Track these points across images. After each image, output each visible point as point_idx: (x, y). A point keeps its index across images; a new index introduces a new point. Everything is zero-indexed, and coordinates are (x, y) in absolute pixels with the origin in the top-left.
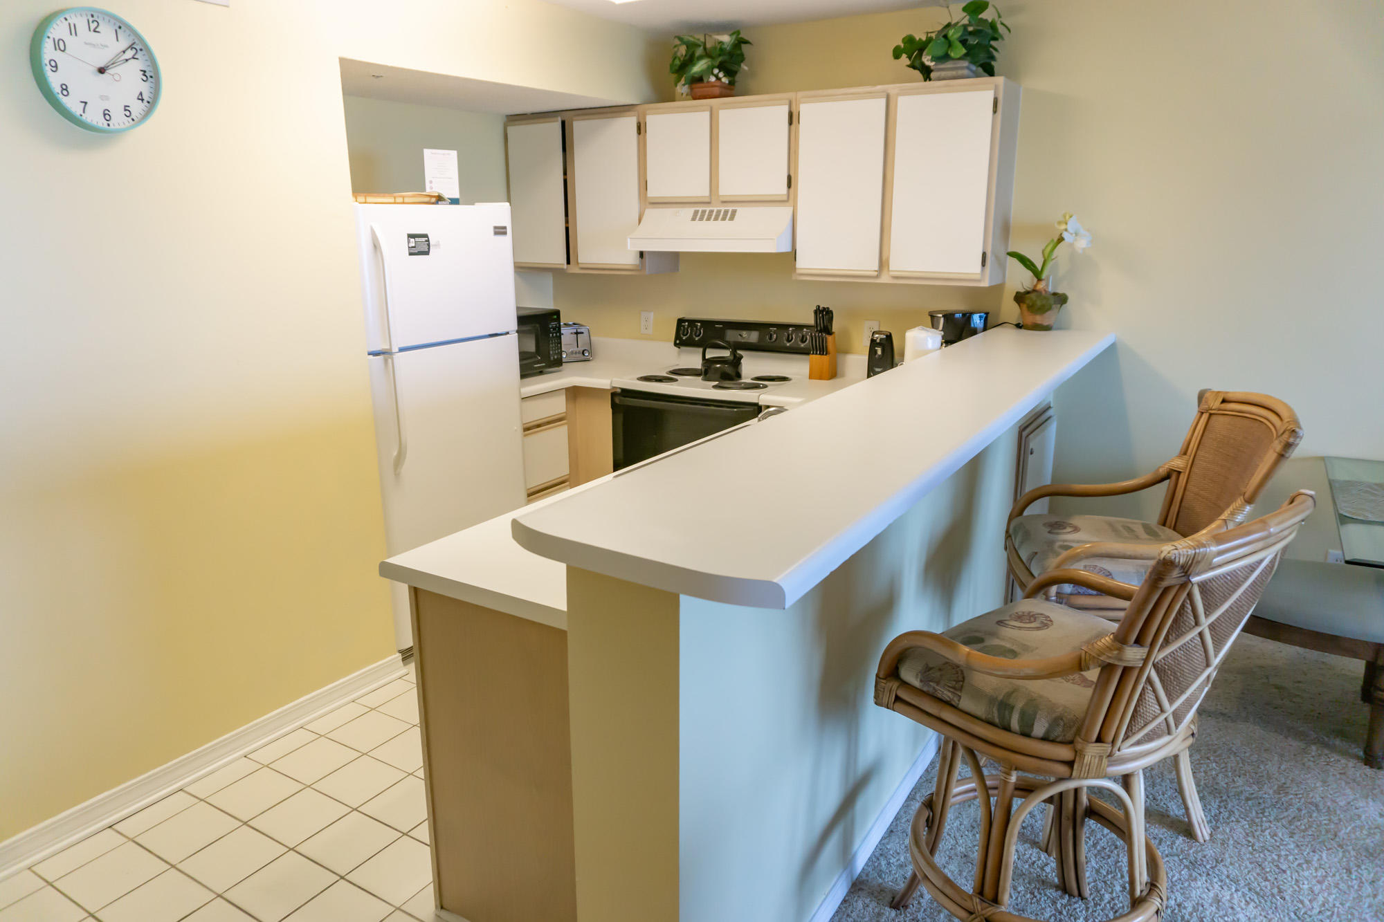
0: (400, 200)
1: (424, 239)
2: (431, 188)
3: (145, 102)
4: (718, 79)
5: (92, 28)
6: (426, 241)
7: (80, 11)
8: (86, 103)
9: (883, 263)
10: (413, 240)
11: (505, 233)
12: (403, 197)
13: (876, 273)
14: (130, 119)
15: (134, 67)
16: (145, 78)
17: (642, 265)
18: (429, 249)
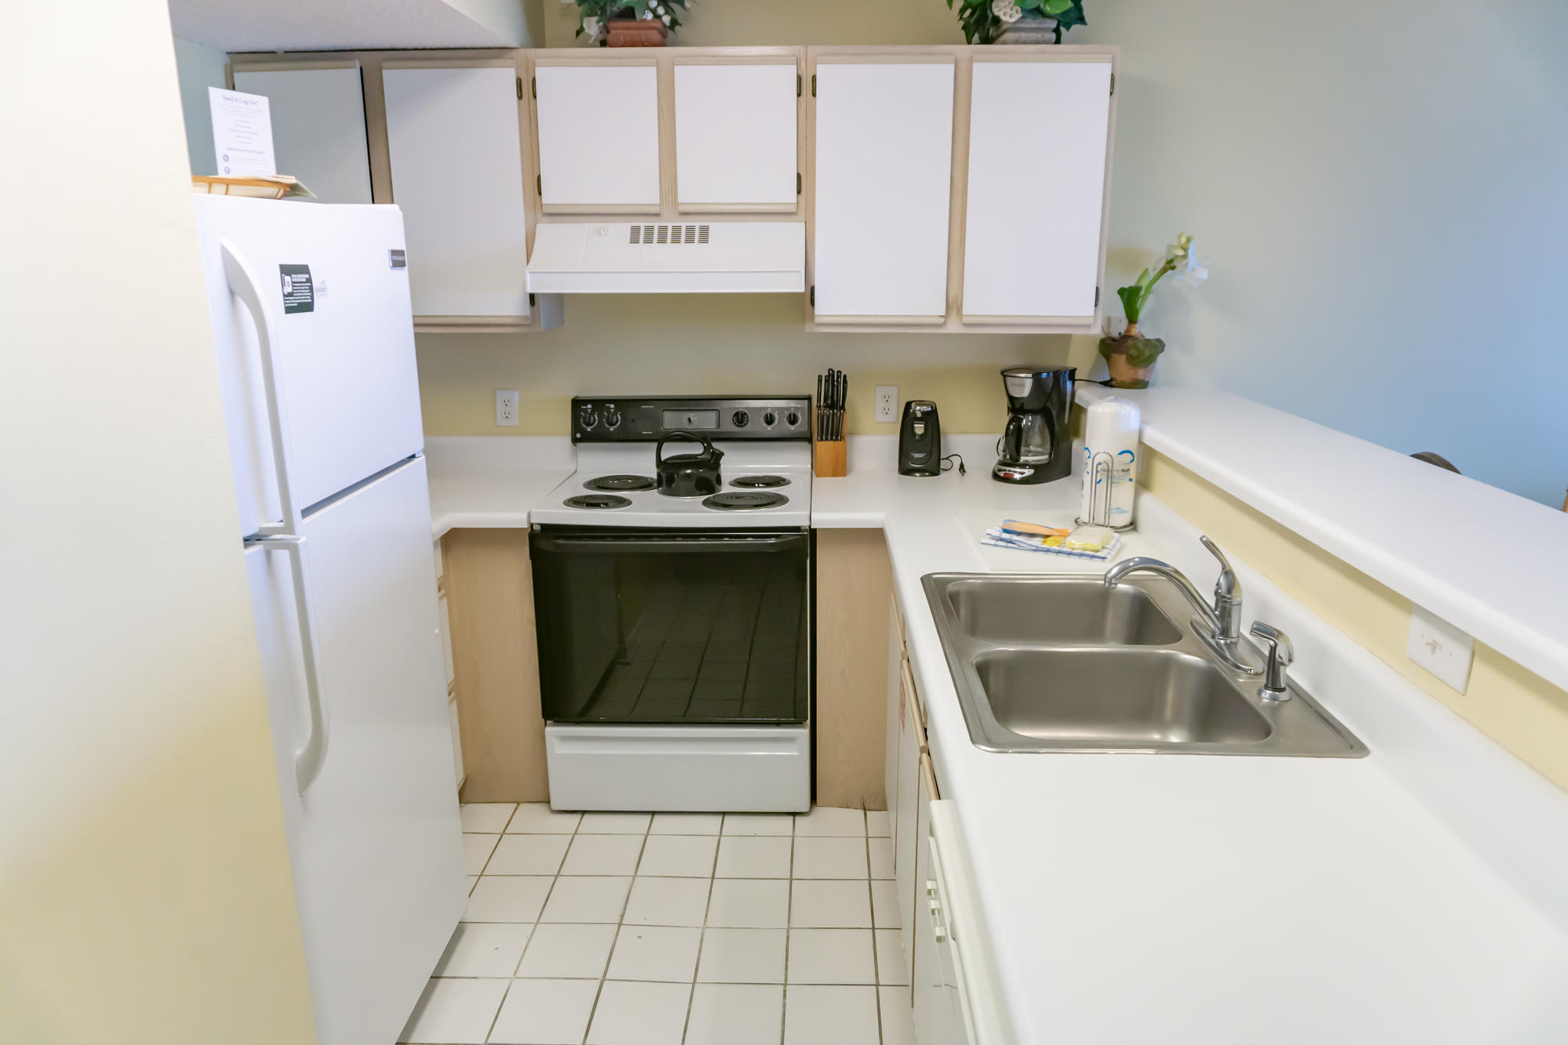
1: (303, 277)
2: (228, 171)
4: (657, 17)
9: (953, 305)
11: (403, 264)
13: (943, 320)
17: (534, 318)
18: (312, 297)
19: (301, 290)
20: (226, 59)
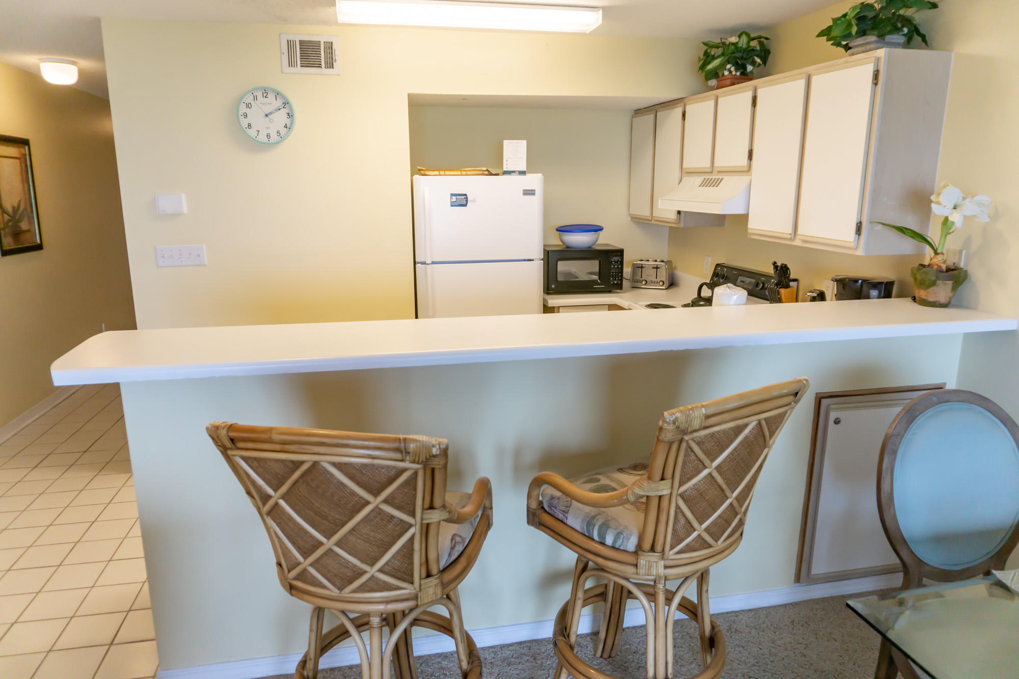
0: (464, 173)
1: (463, 197)
2: (507, 164)
3: (288, 128)
5: (264, 96)
6: (465, 198)
7: (257, 89)
8: (259, 131)
9: (795, 228)
10: (455, 197)
11: (534, 194)
12: (466, 171)
13: (791, 237)
14: (279, 137)
15: (284, 112)
16: (288, 117)
17: (679, 220)
18: (467, 203)
19: (461, 201)
20: (633, 112)
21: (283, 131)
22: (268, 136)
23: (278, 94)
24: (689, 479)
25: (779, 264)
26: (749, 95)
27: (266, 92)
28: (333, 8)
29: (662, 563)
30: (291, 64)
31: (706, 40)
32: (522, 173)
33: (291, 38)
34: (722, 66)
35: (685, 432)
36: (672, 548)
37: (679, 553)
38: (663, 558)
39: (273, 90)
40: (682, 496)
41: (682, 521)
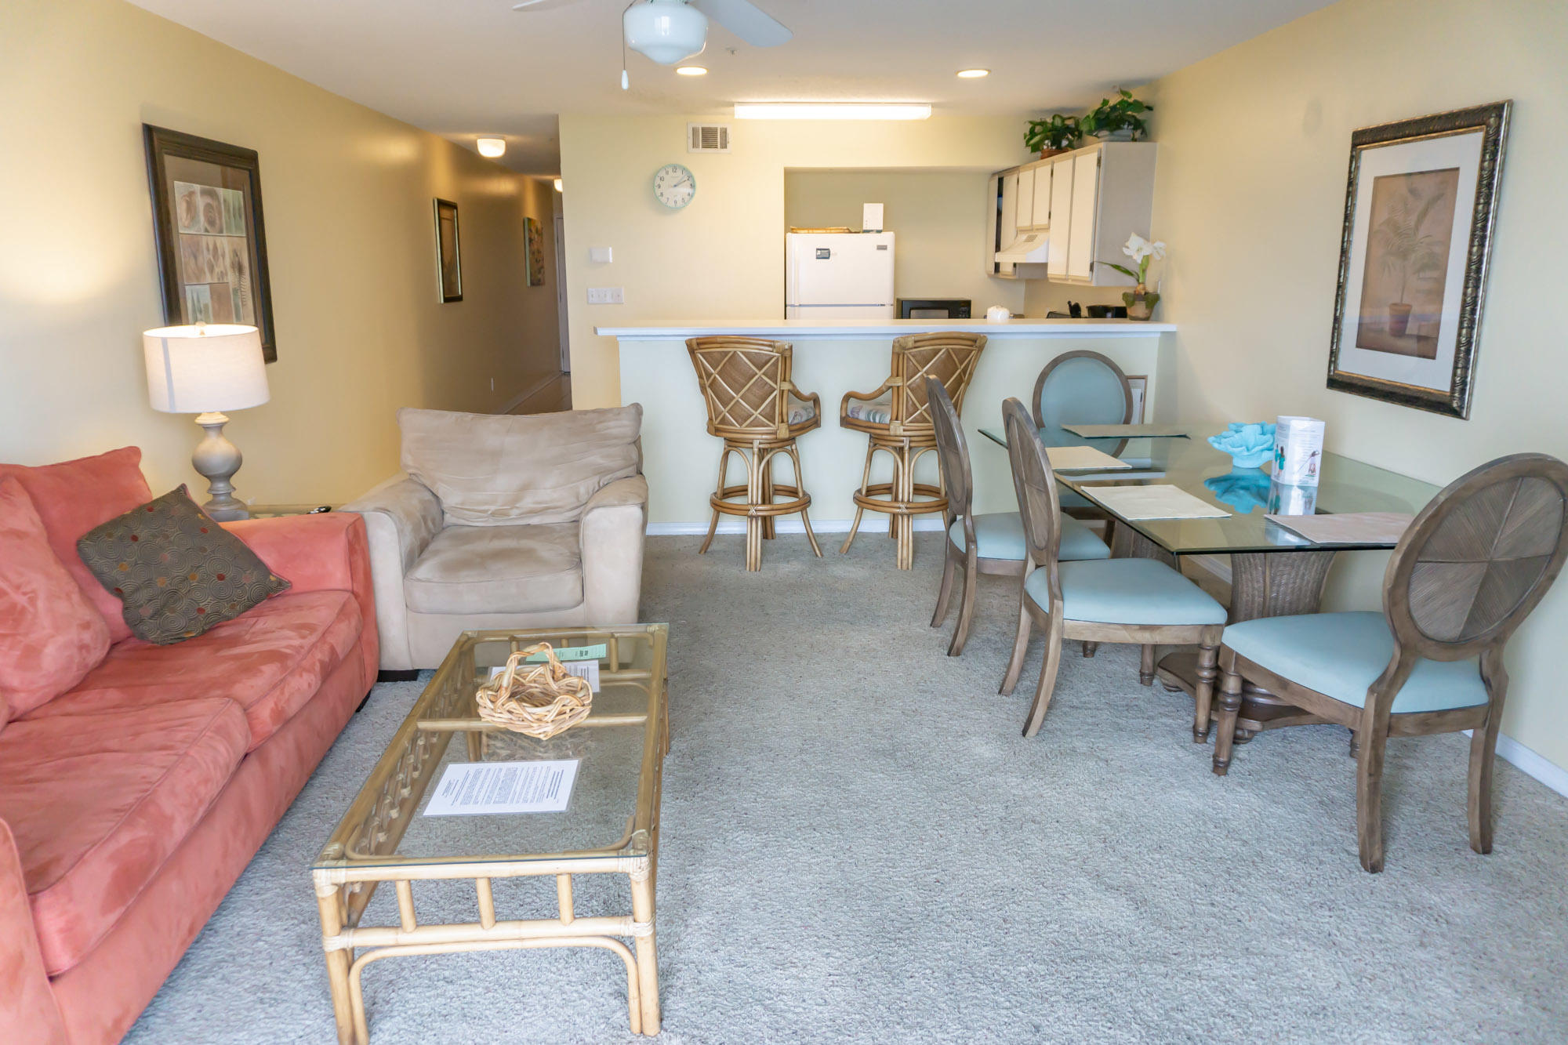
0: (828, 231)
3: (690, 196)
5: (673, 170)
6: (828, 252)
7: (669, 165)
8: (669, 199)
10: (820, 251)
11: (886, 250)
12: (830, 229)
14: (684, 203)
15: (688, 183)
16: (691, 187)
18: (829, 256)
19: (824, 254)
21: (687, 198)
22: (676, 202)
23: (684, 169)
24: (912, 377)
25: (1073, 304)
26: (1049, 168)
27: (675, 168)
28: (731, 108)
29: (902, 428)
30: (695, 145)
31: (1031, 120)
32: (879, 232)
33: (694, 125)
34: (1042, 141)
35: (904, 348)
36: (907, 419)
37: (911, 422)
38: (902, 425)
39: (680, 167)
40: (909, 387)
41: (911, 402)
